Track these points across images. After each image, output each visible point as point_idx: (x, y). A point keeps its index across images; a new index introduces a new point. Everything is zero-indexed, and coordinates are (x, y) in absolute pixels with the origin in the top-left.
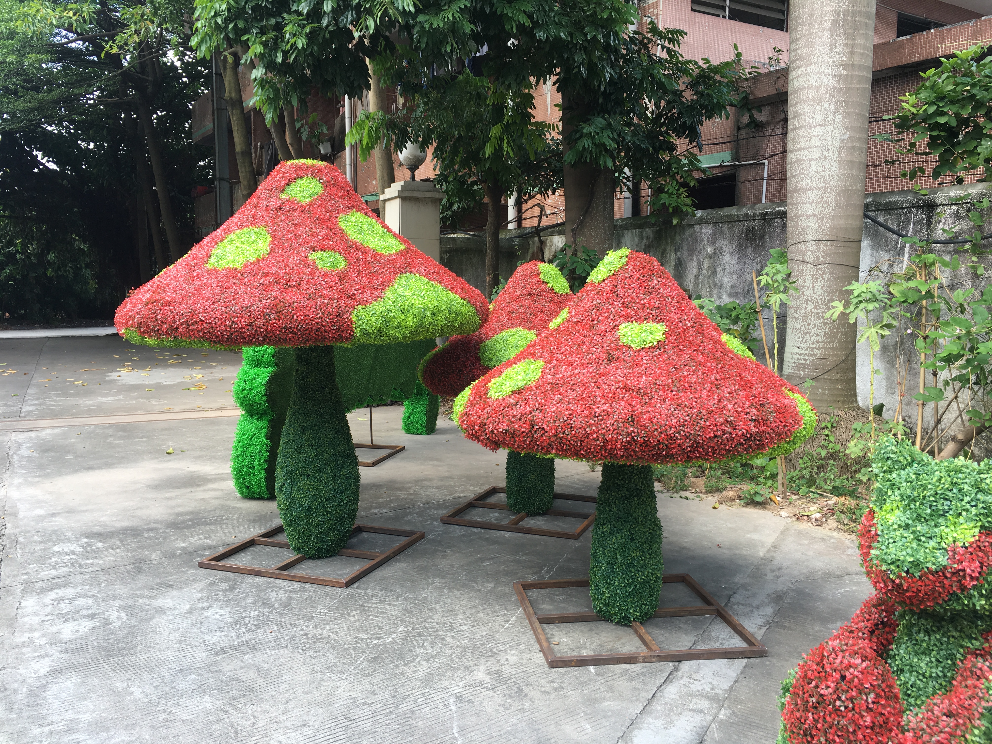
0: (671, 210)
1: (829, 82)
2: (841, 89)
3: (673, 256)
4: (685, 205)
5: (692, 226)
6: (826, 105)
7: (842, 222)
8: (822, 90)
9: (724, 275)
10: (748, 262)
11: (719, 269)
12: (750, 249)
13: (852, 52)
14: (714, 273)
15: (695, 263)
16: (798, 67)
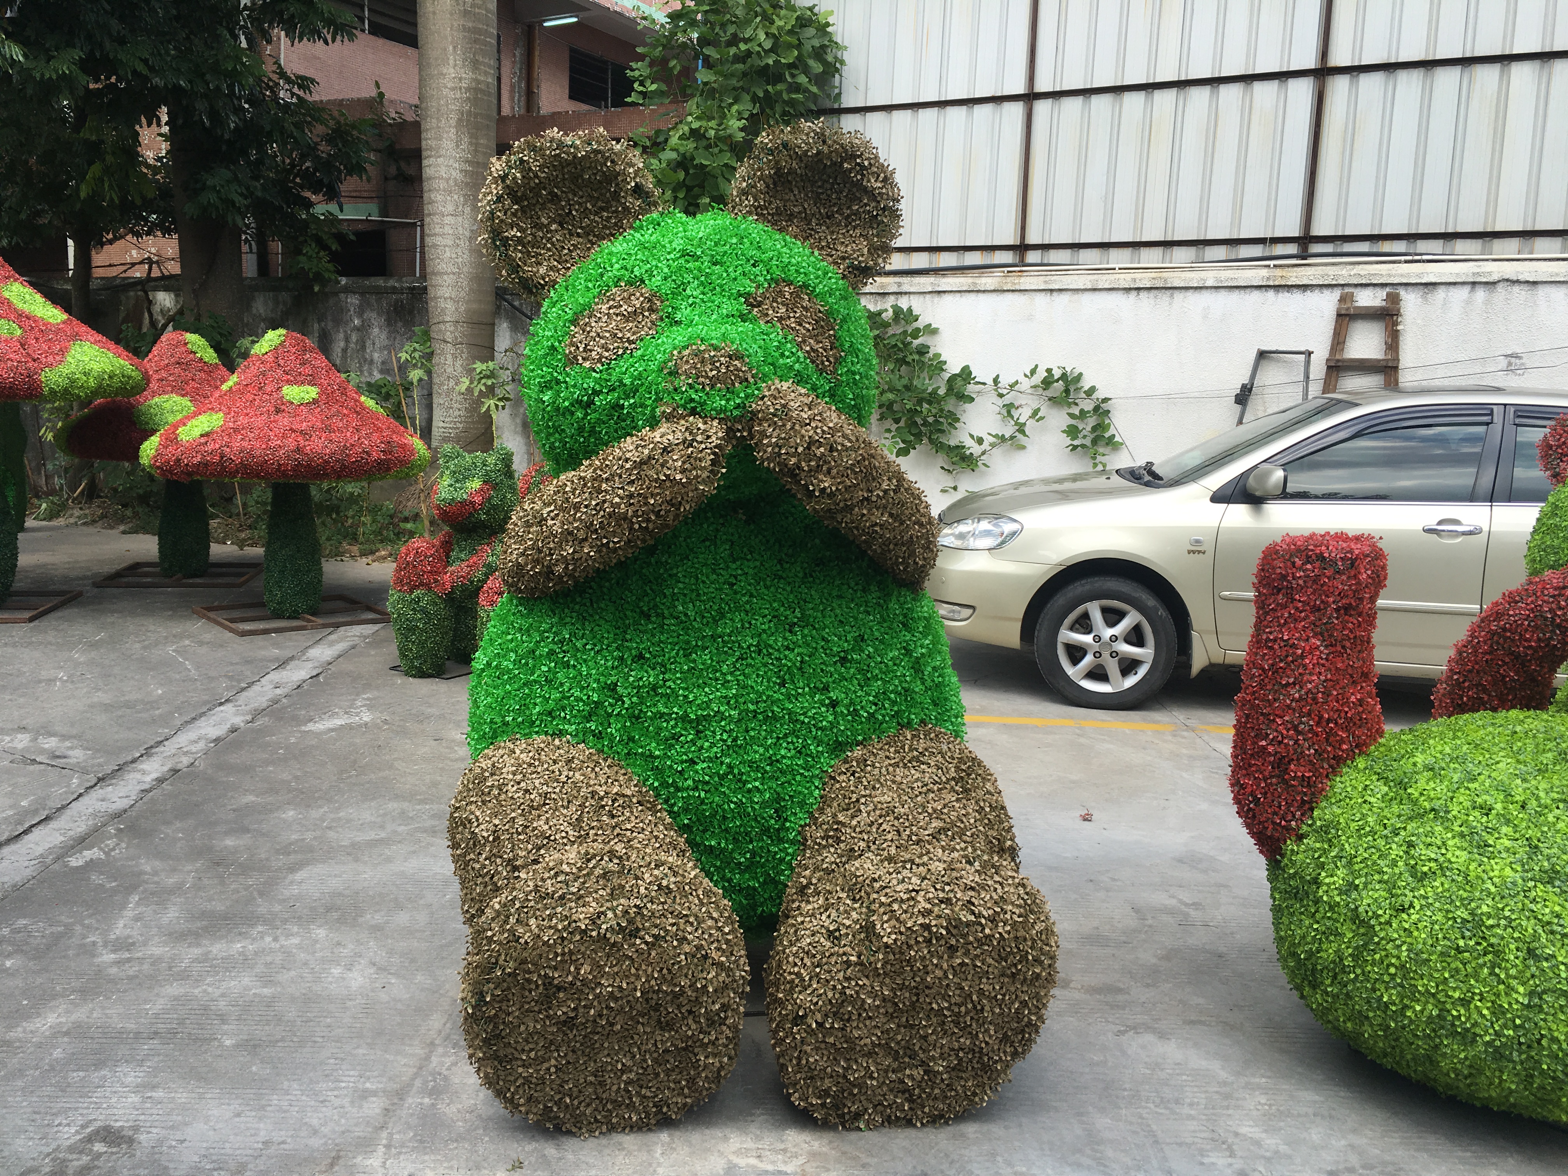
0: (311, 275)
1: (456, 175)
2: (467, 184)
3: (316, 326)
4: (328, 270)
5: (336, 294)
6: (456, 197)
7: (475, 306)
8: (451, 182)
9: (374, 350)
10: (398, 337)
11: (368, 343)
12: (400, 324)
13: (476, 151)
14: (363, 347)
15: (341, 335)
16: (429, 157)
